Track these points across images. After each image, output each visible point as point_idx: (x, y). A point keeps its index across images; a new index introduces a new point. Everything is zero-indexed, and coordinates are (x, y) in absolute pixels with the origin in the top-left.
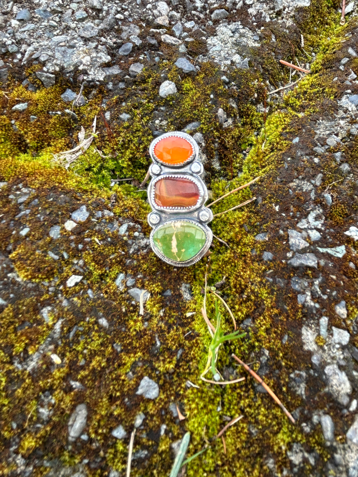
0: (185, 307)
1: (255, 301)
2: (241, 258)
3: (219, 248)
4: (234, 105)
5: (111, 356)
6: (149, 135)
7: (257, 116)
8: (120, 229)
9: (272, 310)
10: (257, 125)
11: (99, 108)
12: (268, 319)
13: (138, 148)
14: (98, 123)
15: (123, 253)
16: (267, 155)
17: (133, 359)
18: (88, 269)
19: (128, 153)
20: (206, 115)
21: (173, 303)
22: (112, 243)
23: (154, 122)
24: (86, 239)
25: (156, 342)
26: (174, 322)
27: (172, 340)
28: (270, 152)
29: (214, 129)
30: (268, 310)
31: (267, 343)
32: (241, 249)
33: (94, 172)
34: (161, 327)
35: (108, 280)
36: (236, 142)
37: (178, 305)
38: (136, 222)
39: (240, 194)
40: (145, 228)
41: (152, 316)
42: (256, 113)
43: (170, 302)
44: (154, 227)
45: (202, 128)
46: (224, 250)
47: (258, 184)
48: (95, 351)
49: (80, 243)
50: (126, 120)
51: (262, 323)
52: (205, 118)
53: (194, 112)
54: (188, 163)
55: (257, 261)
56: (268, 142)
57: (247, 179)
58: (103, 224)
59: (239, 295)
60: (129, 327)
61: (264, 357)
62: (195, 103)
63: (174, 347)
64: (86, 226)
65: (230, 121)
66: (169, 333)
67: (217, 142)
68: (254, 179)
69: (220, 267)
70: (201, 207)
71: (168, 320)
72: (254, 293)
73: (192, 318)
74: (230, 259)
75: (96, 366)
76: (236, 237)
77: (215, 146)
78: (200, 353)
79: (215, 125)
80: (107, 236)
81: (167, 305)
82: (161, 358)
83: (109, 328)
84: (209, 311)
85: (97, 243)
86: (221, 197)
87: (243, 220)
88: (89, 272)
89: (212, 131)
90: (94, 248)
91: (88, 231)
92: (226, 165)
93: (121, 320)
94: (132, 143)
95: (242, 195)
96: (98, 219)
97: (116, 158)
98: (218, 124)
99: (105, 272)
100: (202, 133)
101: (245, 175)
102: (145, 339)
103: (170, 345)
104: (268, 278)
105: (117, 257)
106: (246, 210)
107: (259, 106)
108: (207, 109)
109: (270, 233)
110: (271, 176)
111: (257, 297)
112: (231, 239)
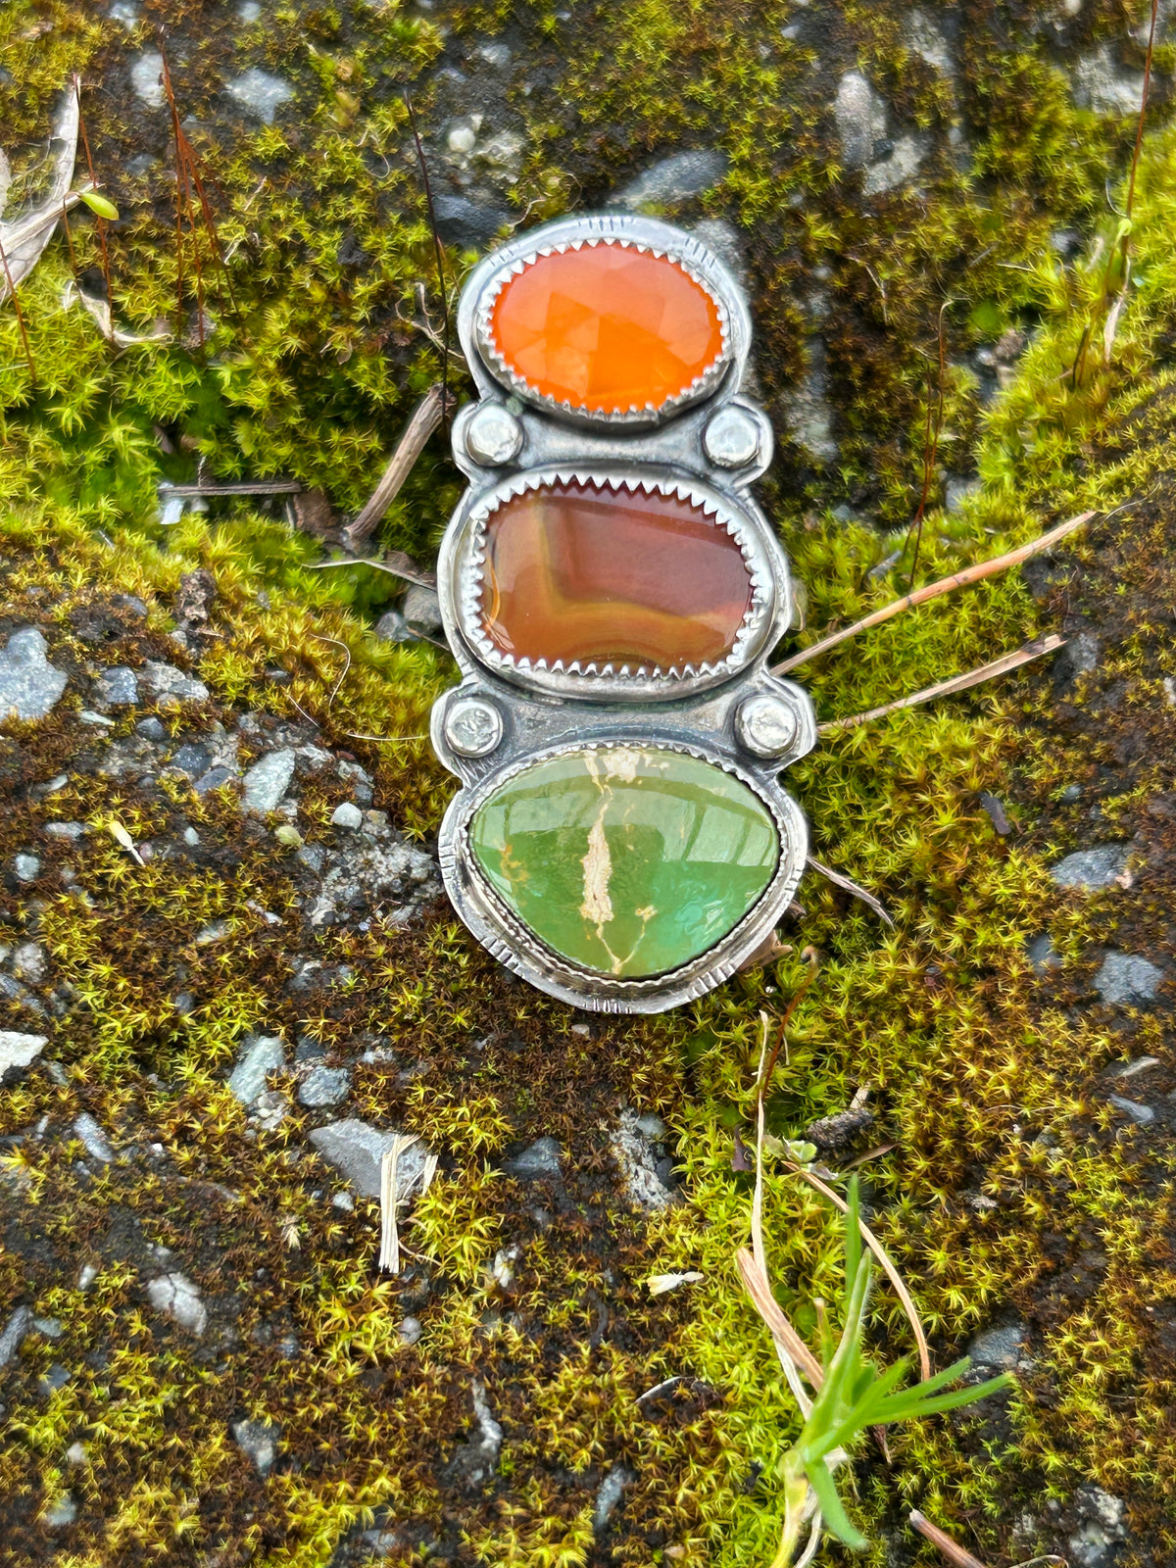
0: (639, 1240)
1: (1046, 1228)
2: (966, 988)
3: (829, 923)
4: (936, 57)
5: (225, 1487)
6: (408, 219)
7: (1076, 129)
8: (249, 780)
9: (1144, 1281)
10: (1071, 186)
11: (94, 31)
12: (1120, 1325)
13: (339, 299)
14: (88, 123)
15: (272, 918)
16: (1133, 384)
17: (345, 1511)
18: (69, 999)
19: (276, 320)
20: (762, 113)
21: (574, 1215)
22: (205, 861)
23: (444, 141)
24: (54, 827)
25: (476, 1424)
26: (575, 1320)
27: (570, 1419)
28: (1155, 368)
29: (811, 201)
30: (1126, 1278)
31: (1117, 1454)
32: (969, 935)
33: (58, 434)
34: (501, 1345)
35: (188, 1070)
36: (938, 289)
37: (600, 1227)
38: (341, 746)
39: (964, 614)
40: (397, 784)
41: (444, 1284)
42: (1066, 116)
43: (554, 1212)
44: (464, 775)
45: (738, 196)
46: (858, 940)
47: (1075, 561)
48: (132, 1451)
49: (25, 846)
50: (268, 118)
51: (1086, 1349)
52: (757, 132)
53: (692, 89)
54: (688, 409)
55: (1064, 1007)
56: (1141, 302)
57: (1005, 525)
58: (144, 746)
59: (951, 1196)
60: (321, 1333)
61: (1092, 1534)
62: (700, 35)
63: (585, 1455)
64: (56, 753)
65: (907, 156)
66: (548, 1377)
67: (820, 284)
68: (1048, 526)
69: (834, 1036)
70: (746, 672)
71: (542, 1310)
72: (1043, 1187)
73: (681, 1302)
74: (895, 988)
75: (141, 1532)
76: (940, 860)
77: (808, 311)
78: (728, 1503)
79: (821, 178)
80: (179, 816)
81: (533, 1225)
82: (510, 1510)
83: (207, 1330)
84: (780, 1274)
85: (125, 854)
86: (845, 623)
87: (983, 767)
88: (77, 1019)
89: (795, 215)
90: (102, 879)
91: (62, 781)
92: (870, 432)
93: (277, 1290)
94: (301, 260)
95: (978, 622)
96: (116, 713)
97: (199, 350)
98: (833, 171)
99: (174, 1022)
100: (735, 225)
101: (995, 502)
102: (415, 1403)
103: (556, 1441)
104: (1124, 1103)
105: (244, 938)
106: (999, 710)
107: (1086, 68)
108: (769, 77)
109: (1147, 850)
110: (1155, 515)
111: (1058, 1202)
112: (905, 873)
